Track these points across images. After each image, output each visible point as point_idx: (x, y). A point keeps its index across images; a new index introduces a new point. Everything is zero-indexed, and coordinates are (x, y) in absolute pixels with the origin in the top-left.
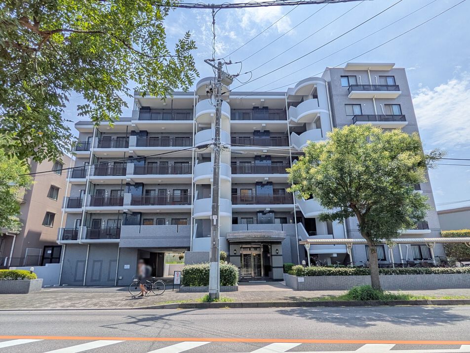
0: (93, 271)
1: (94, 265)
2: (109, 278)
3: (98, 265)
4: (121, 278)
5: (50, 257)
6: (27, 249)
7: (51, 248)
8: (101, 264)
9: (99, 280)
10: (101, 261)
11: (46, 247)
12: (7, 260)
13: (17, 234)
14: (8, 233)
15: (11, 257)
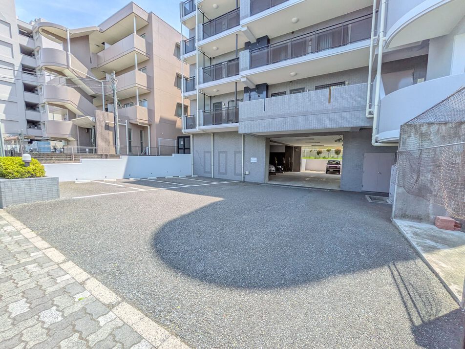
0: (219, 163)
1: (219, 155)
2: (235, 172)
3: (223, 156)
4: (247, 173)
5: (183, 147)
6: (159, 139)
7: (183, 139)
8: (226, 156)
9: (226, 173)
10: (226, 152)
11: (179, 138)
12: (148, 150)
13: (150, 125)
14: (140, 123)
15: (149, 146)
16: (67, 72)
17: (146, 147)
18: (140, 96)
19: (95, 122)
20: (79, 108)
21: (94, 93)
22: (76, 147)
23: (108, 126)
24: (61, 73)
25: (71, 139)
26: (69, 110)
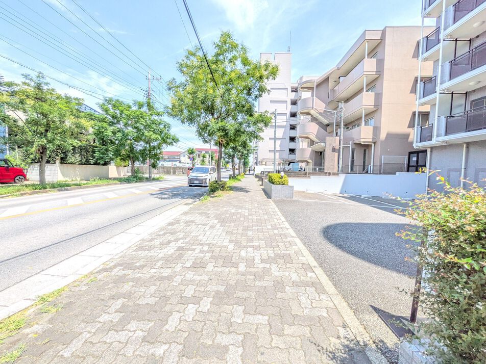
1: (476, 175)
5: (415, 164)
6: (383, 156)
7: (416, 155)
11: (410, 153)
12: (370, 168)
13: (374, 143)
14: (363, 142)
15: (372, 165)
16: (312, 112)
17: (368, 166)
18: (366, 116)
19: (325, 147)
20: (317, 137)
21: (328, 122)
22: (312, 167)
23: (335, 149)
24: (308, 114)
25: (310, 161)
26: (311, 140)
